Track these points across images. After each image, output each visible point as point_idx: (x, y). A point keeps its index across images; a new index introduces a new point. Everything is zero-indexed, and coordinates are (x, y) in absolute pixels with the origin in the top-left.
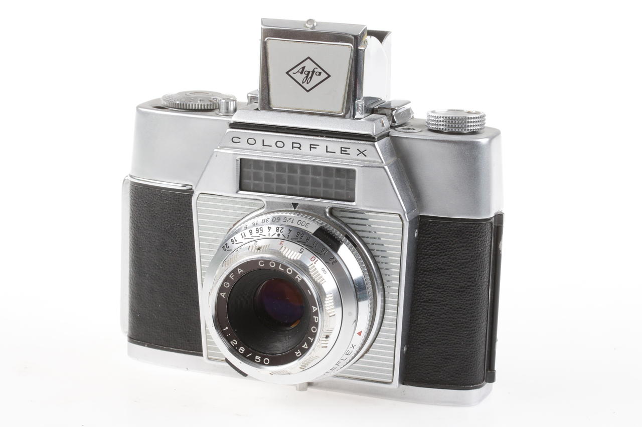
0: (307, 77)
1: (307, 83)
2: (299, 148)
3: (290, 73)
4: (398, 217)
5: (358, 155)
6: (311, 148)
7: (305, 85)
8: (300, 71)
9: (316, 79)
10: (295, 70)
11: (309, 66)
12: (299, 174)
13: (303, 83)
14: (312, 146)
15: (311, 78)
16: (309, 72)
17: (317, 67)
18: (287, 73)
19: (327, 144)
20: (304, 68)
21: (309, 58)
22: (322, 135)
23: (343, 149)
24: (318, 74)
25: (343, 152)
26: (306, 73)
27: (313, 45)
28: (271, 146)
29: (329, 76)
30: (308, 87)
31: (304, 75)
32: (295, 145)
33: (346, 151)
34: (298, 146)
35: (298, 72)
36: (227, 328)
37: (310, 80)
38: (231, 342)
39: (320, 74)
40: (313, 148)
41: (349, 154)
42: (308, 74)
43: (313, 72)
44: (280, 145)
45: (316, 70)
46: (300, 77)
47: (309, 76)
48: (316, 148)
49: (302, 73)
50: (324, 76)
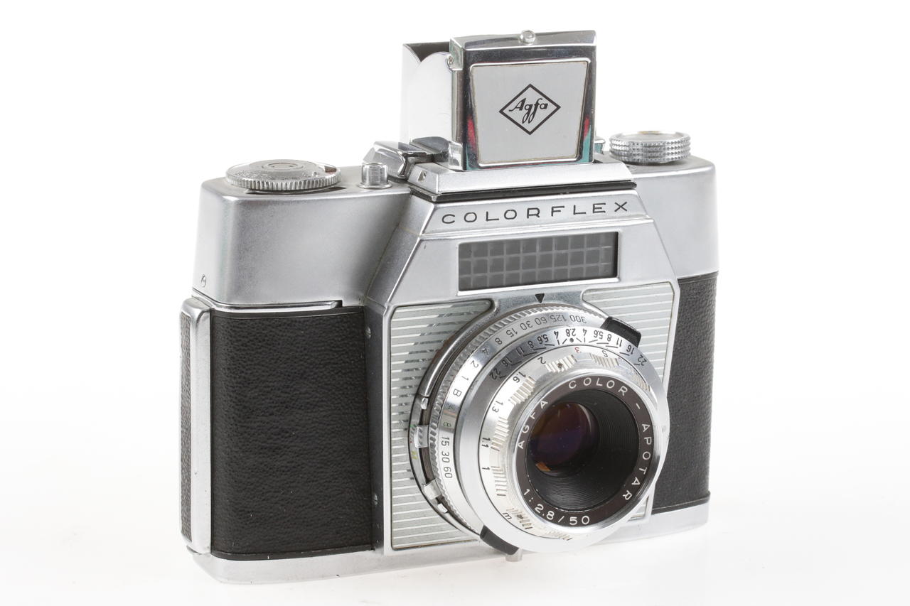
0: (528, 113)
1: (529, 122)
2: (537, 215)
3: (506, 111)
4: (669, 286)
5: (616, 211)
6: (553, 212)
7: (526, 125)
8: (519, 106)
9: (541, 114)
10: (512, 106)
11: (531, 97)
12: (538, 253)
13: (523, 122)
14: (555, 209)
15: (534, 113)
16: (531, 106)
17: (541, 97)
18: (501, 111)
19: (575, 203)
20: (523, 101)
21: (530, 86)
22: (564, 191)
23: (596, 206)
24: (543, 106)
25: (596, 210)
26: (528, 107)
27: (536, 66)
28: (498, 219)
29: (558, 107)
30: (530, 127)
31: (524, 111)
32: (531, 212)
33: (601, 208)
34: (536, 212)
35: (516, 107)
36: (528, 490)
37: (533, 116)
38: (536, 509)
39: (546, 106)
40: (556, 211)
41: (604, 212)
42: (530, 110)
43: (537, 104)
44: (510, 215)
45: (540, 102)
46: (519, 115)
47: (531, 111)
48: (560, 211)
49: (521, 109)
50: (551, 108)
